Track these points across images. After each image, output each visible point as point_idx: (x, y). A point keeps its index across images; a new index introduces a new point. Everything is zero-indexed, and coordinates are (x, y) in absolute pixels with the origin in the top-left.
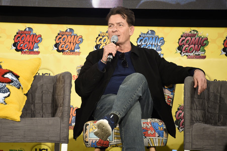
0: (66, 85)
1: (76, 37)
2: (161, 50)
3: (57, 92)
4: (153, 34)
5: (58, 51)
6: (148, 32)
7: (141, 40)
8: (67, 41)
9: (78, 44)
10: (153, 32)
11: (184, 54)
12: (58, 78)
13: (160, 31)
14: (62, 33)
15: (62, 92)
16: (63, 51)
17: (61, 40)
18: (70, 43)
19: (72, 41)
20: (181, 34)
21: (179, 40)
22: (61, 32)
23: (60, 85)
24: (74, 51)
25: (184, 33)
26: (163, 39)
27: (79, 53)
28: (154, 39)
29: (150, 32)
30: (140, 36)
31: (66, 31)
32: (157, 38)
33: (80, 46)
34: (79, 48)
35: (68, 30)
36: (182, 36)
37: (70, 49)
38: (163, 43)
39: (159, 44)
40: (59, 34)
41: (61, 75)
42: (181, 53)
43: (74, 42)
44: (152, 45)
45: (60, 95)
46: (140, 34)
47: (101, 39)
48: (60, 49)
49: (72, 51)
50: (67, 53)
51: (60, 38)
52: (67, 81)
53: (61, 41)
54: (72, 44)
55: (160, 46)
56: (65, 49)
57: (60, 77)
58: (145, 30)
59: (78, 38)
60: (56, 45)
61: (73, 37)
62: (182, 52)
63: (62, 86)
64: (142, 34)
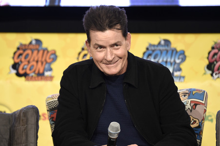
0: (30, 126)
1: (46, 52)
2: (180, 70)
3: (16, 137)
4: (168, 46)
5: (18, 75)
6: (159, 43)
7: (150, 55)
8: (32, 60)
9: (50, 63)
10: (167, 42)
11: (217, 76)
12: (17, 116)
13: (178, 41)
14: (23, 47)
15: (24, 138)
16: (25, 75)
17: (22, 58)
18: (37, 62)
19: (40, 59)
20: (212, 44)
21: (209, 53)
22: (21, 45)
23: (20, 128)
24: (43, 74)
25: (216, 43)
26: (183, 53)
27: (51, 78)
28: (170, 53)
29: (163, 42)
30: (147, 49)
31: (31, 43)
32: (174, 52)
33: (53, 66)
34: (51, 70)
35: (34, 42)
36: (213, 48)
37: (37, 72)
38: (184, 59)
39: (178, 61)
40: (18, 49)
41: (21, 111)
42: (212, 75)
43: (43, 59)
44: (166, 62)
45: (21, 143)
46: (147, 45)
47: (85, 55)
48: (21, 72)
49: (40, 75)
50: (32, 79)
51: (21, 55)
52: (32, 120)
53: (23, 60)
54: (40, 63)
55: (179, 64)
56: (28, 72)
57: (20, 114)
58: (155, 39)
59: (49, 54)
60: (15, 66)
61: (41, 52)
62: (213, 72)
63: (23, 128)
64: (151, 45)
